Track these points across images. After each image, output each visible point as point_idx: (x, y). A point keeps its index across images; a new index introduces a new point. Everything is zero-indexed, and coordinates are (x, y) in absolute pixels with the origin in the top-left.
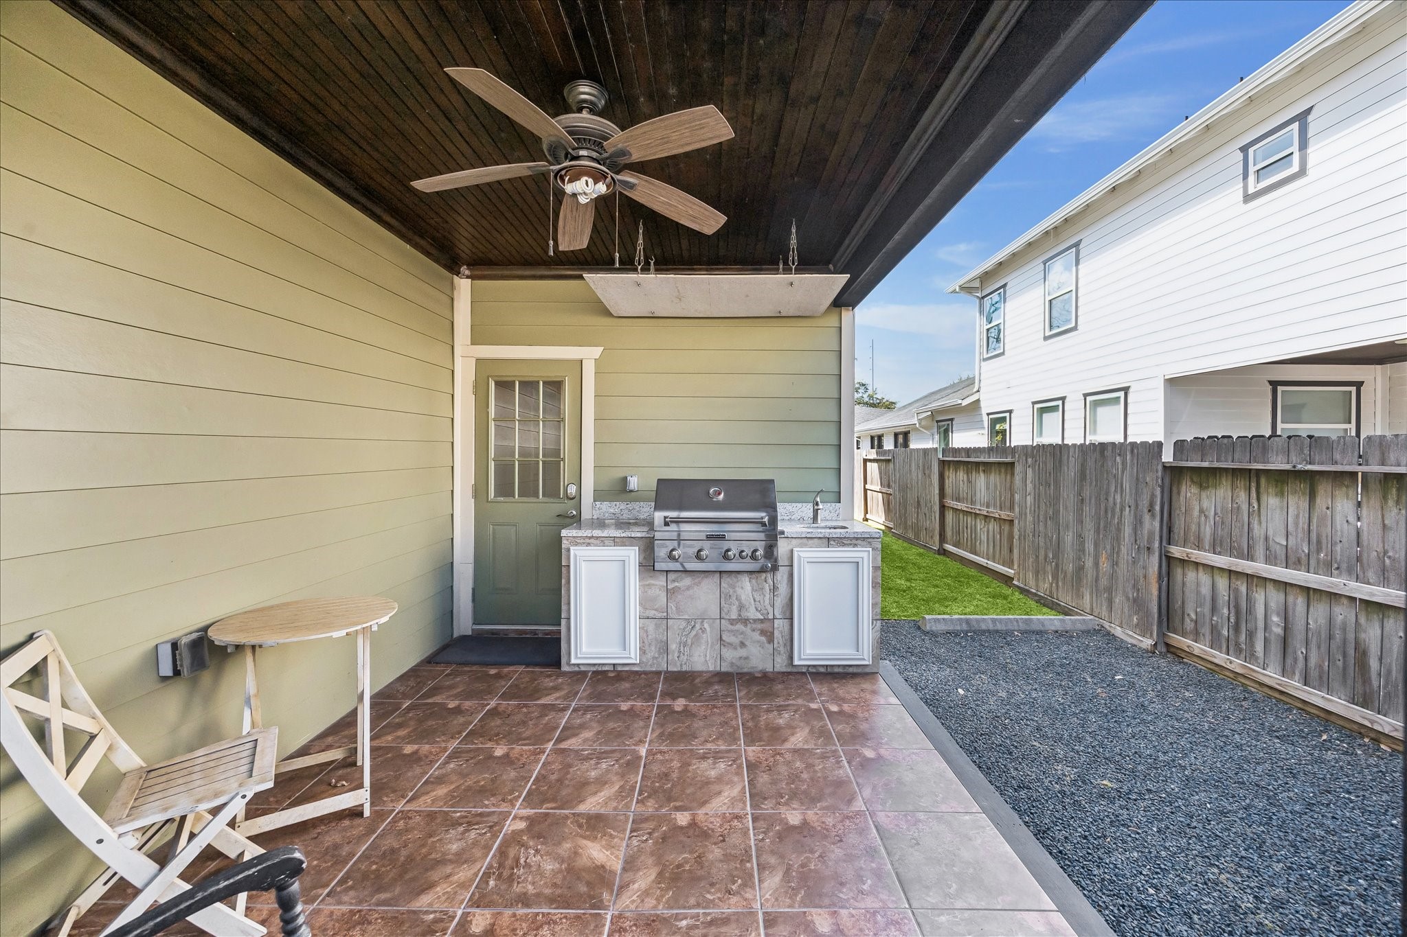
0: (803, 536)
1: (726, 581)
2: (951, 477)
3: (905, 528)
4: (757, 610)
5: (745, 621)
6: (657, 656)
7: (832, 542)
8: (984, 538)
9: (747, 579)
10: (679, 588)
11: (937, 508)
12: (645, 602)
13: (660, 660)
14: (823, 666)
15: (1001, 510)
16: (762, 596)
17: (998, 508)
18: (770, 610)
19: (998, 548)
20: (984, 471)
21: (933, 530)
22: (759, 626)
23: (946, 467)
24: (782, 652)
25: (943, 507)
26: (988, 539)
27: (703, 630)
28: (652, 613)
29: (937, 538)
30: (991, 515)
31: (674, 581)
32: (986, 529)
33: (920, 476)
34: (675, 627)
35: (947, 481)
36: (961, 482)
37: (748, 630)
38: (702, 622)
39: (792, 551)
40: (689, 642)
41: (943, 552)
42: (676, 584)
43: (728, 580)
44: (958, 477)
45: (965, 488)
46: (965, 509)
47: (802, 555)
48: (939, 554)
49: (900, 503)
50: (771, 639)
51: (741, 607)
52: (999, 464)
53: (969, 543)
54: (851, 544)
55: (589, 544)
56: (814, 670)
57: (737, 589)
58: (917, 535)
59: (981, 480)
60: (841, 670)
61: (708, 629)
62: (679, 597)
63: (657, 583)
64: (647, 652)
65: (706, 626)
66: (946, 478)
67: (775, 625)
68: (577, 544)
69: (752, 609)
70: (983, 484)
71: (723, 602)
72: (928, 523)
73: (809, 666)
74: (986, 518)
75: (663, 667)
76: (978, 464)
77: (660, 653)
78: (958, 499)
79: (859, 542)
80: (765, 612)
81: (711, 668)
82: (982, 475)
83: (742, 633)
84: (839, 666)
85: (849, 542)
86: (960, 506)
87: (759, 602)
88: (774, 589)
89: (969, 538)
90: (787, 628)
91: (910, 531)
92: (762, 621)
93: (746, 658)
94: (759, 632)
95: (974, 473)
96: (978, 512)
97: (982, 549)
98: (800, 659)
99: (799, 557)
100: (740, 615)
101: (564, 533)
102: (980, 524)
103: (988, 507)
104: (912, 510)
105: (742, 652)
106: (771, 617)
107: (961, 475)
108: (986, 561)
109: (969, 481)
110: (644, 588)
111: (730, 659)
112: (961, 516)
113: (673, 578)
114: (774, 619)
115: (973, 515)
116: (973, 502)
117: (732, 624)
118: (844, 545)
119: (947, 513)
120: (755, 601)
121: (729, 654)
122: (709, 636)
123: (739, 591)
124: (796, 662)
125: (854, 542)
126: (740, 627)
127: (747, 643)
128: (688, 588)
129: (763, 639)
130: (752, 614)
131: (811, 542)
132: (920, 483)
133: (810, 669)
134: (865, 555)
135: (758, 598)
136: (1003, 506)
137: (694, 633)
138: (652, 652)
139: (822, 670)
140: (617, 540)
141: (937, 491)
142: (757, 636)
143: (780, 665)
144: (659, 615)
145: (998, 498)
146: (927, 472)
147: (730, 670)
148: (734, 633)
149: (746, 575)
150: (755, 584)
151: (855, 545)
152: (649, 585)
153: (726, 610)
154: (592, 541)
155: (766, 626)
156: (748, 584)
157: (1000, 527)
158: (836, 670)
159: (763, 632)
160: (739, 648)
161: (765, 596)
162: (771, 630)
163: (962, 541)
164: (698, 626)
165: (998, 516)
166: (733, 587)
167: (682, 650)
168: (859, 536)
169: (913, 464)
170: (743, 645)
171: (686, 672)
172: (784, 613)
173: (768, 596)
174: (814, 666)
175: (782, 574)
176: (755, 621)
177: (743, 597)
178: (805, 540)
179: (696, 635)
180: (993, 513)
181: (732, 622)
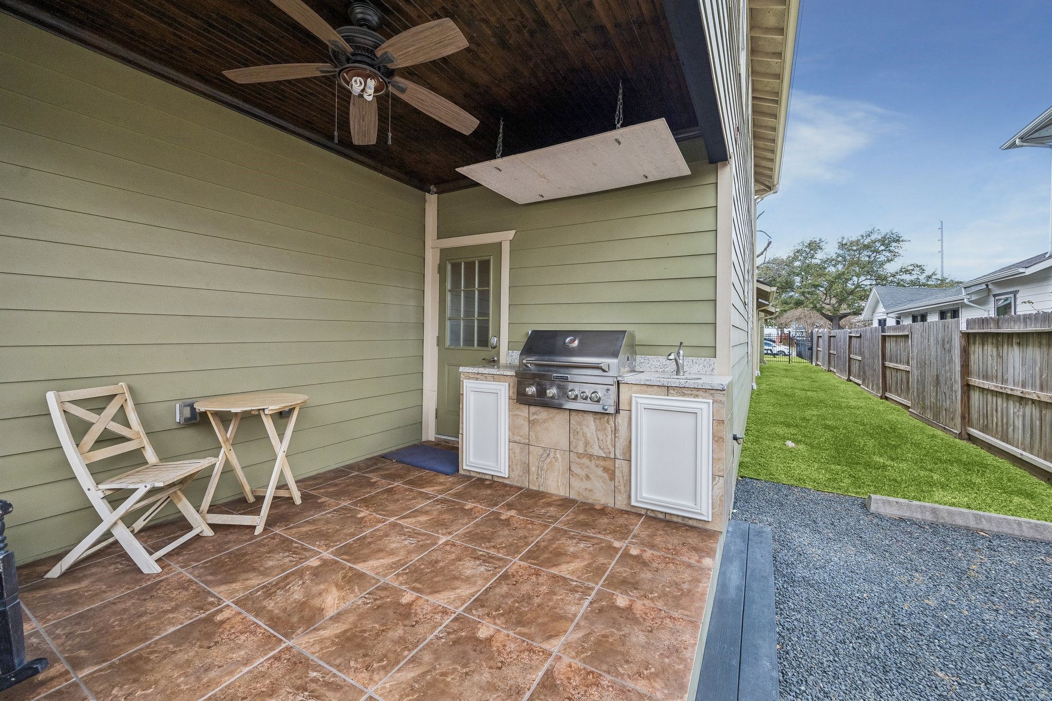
0: (642, 383)
1: (575, 418)
2: (977, 352)
3: (924, 408)
4: (600, 448)
5: (590, 457)
6: (521, 474)
7: (671, 391)
8: (1019, 423)
9: (592, 419)
10: (538, 421)
11: (958, 387)
12: (513, 428)
13: (524, 478)
14: (662, 512)
15: (1042, 389)
16: (605, 436)
17: (1038, 387)
18: (612, 450)
19: (1038, 437)
20: (1019, 344)
21: (955, 411)
22: (602, 463)
23: (971, 341)
24: (622, 491)
25: (967, 388)
26: (1024, 426)
27: (556, 460)
28: (517, 438)
29: (958, 420)
30: (1027, 396)
31: (534, 414)
32: (1021, 413)
33: (939, 352)
34: (535, 453)
35: (972, 357)
36: (990, 358)
37: (592, 465)
38: (555, 451)
39: (631, 397)
40: (545, 467)
41: (967, 437)
42: (536, 417)
43: (576, 417)
44: (985, 352)
45: (995, 364)
46: (993, 388)
47: (640, 401)
48: (961, 439)
49: (918, 381)
50: (612, 477)
51: (587, 444)
52: (1040, 334)
53: (1000, 429)
54: (691, 395)
55: (477, 379)
56: (652, 515)
57: (583, 426)
58: (937, 416)
59: (1014, 355)
60: (679, 520)
61: (560, 459)
62: (538, 428)
63: (522, 414)
64: (515, 469)
65: (558, 455)
66: (971, 353)
67: (616, 465)
68: (470, 378)
69: (596, 447)
70: (1017, 359)
71: (571, 437)
72: (948, 402)
73: (648, 509)
74: (1022, 400)
75: (526, 485)
76: (1010, 335)
77: (524, 473)
78: (986, 377)
79: (700, 393)
80: (607, 451)
81: (562, 494)
82: (1016, 348)
83: (587, 467)
84: (678, 516)
85: (690, 392)
86: (987, 384)
87: (602, 440)
88: (615, 431)
89: (1000, 424)
90: (626, 470)
91: (928, 411)
92: (604, 459)
93: (591, 490)
94: (602, 468)
95: (1006, 346)
96: (1009, 392)
97: (1016, 436)
98: (637, 501)
99: (637, 403)
100: (585, 451)
101: (461, 369)
102: (1012, 407)
103: (1023, 386)
104: (930, 388)
105: (587, 484)
106: (612, 456)
107: (990, 350)
108: (1020, 451)
109: (1000, 356)
110: (513, 416)
111: (577, 490)
112: (990, 397)
113: (534, 411)
114: (615, 458)
115: (1004, 396)
116: (1004, 381)
117: (579, 457)
118: (684, 395)
119: (972, 393)
120: (598, 439)
121: (576, 483)
122: (560, 465)
123: (585, 429)
124: (633, 503)
125: (695, 392)
126: (585, 461)
127: (591, 476)
128: (545, 421)
129: (606, 475)
130: (596, 451)
131: (650, 389)
132: (939, 359)
133: (648, 513)
134: (704, 406)
135: (601, 438)
136: (1044, 384)
137: (549, 460)
138: (518, 471)
139: (661, 516)
140: (495, 377)
141: (958, 368)
142: (599, 471)
143: (621, 504)
144: (523, 441)
145: (1038, 376)
146: (947, 346)
147: (577, 498)
148: (581, 466)
149: (591, 415)
150: (599, 424)
151: (697, 396)
152: (516, 415)
153: (574, 444)
154: (479, 376)
155: (608, 464)
156: (593, 423)
157: (1041, 412)
158: (675, 519)
159: (605, 469)
160: (584, 480)
161: (607, 436)
162: (612, 468)
163: (990, 425)
164: (552, 455)
165: (1036, 398)
166: (580, 424)
167: (540, 473)
168: (700, 387)
169: (932, 339)
170: (588, 477)
171: (542, 492)
172: (624, 454)
173: (609, 437)
174: (653, 511)
175: (622, 418)
176: (598, 457)
177: (589, 435)
178: (645, 388)
179: (550, 463)
180: (1029, 394)
181: (579, 456)
